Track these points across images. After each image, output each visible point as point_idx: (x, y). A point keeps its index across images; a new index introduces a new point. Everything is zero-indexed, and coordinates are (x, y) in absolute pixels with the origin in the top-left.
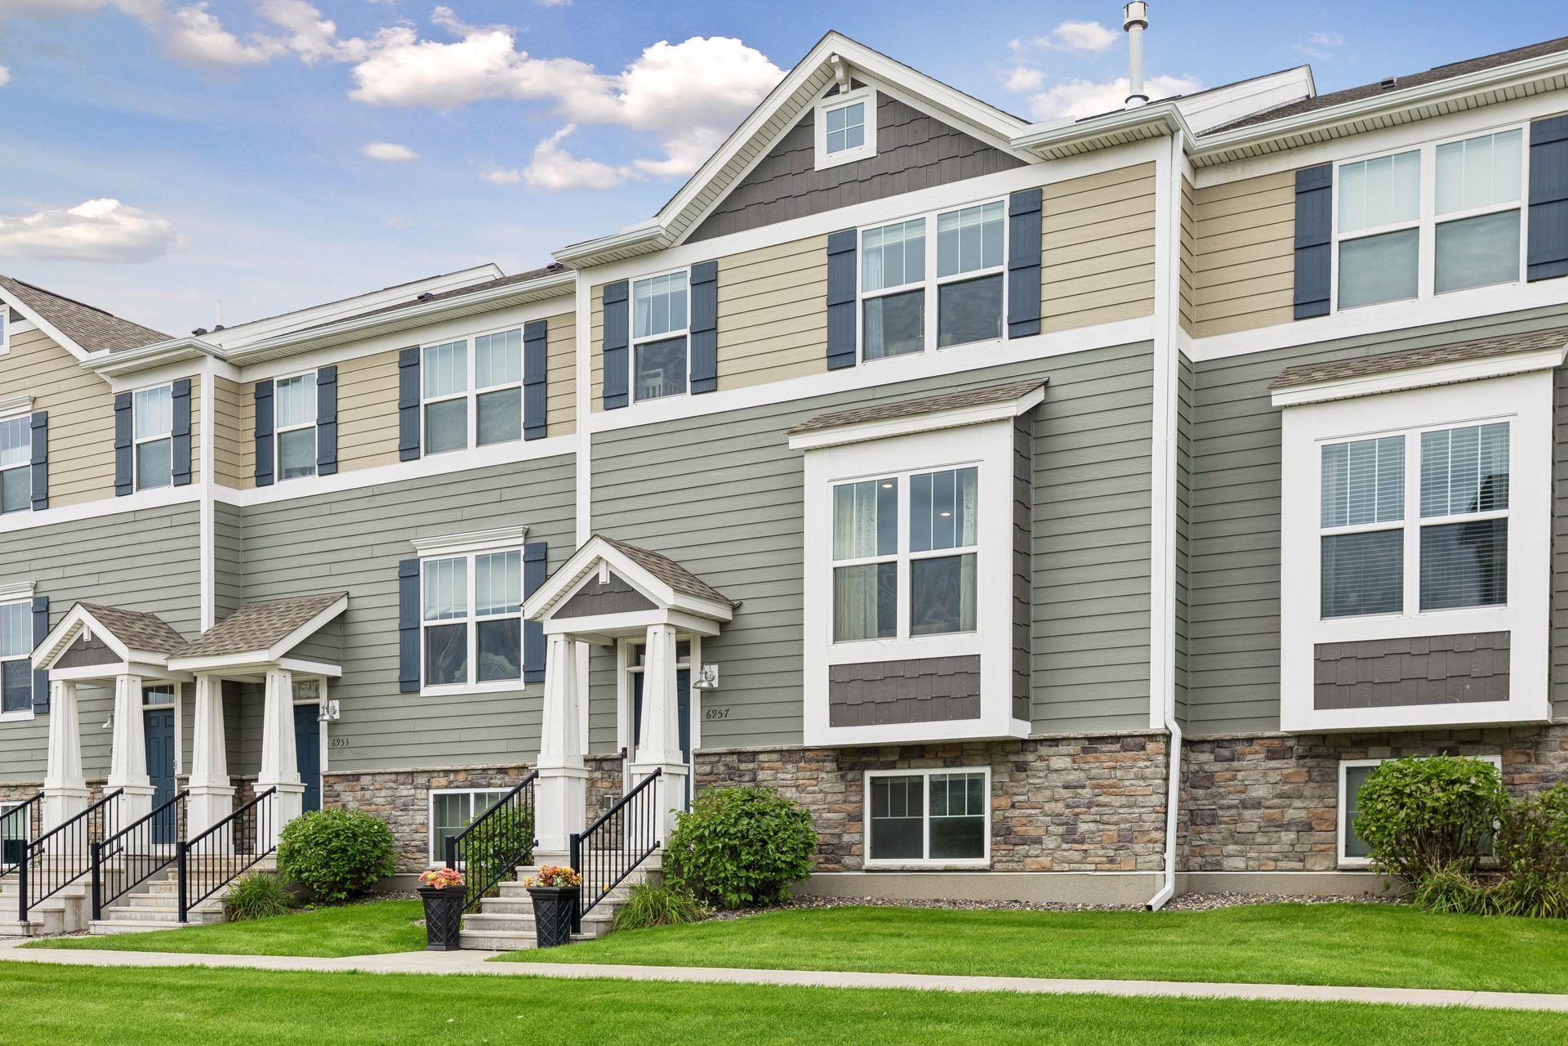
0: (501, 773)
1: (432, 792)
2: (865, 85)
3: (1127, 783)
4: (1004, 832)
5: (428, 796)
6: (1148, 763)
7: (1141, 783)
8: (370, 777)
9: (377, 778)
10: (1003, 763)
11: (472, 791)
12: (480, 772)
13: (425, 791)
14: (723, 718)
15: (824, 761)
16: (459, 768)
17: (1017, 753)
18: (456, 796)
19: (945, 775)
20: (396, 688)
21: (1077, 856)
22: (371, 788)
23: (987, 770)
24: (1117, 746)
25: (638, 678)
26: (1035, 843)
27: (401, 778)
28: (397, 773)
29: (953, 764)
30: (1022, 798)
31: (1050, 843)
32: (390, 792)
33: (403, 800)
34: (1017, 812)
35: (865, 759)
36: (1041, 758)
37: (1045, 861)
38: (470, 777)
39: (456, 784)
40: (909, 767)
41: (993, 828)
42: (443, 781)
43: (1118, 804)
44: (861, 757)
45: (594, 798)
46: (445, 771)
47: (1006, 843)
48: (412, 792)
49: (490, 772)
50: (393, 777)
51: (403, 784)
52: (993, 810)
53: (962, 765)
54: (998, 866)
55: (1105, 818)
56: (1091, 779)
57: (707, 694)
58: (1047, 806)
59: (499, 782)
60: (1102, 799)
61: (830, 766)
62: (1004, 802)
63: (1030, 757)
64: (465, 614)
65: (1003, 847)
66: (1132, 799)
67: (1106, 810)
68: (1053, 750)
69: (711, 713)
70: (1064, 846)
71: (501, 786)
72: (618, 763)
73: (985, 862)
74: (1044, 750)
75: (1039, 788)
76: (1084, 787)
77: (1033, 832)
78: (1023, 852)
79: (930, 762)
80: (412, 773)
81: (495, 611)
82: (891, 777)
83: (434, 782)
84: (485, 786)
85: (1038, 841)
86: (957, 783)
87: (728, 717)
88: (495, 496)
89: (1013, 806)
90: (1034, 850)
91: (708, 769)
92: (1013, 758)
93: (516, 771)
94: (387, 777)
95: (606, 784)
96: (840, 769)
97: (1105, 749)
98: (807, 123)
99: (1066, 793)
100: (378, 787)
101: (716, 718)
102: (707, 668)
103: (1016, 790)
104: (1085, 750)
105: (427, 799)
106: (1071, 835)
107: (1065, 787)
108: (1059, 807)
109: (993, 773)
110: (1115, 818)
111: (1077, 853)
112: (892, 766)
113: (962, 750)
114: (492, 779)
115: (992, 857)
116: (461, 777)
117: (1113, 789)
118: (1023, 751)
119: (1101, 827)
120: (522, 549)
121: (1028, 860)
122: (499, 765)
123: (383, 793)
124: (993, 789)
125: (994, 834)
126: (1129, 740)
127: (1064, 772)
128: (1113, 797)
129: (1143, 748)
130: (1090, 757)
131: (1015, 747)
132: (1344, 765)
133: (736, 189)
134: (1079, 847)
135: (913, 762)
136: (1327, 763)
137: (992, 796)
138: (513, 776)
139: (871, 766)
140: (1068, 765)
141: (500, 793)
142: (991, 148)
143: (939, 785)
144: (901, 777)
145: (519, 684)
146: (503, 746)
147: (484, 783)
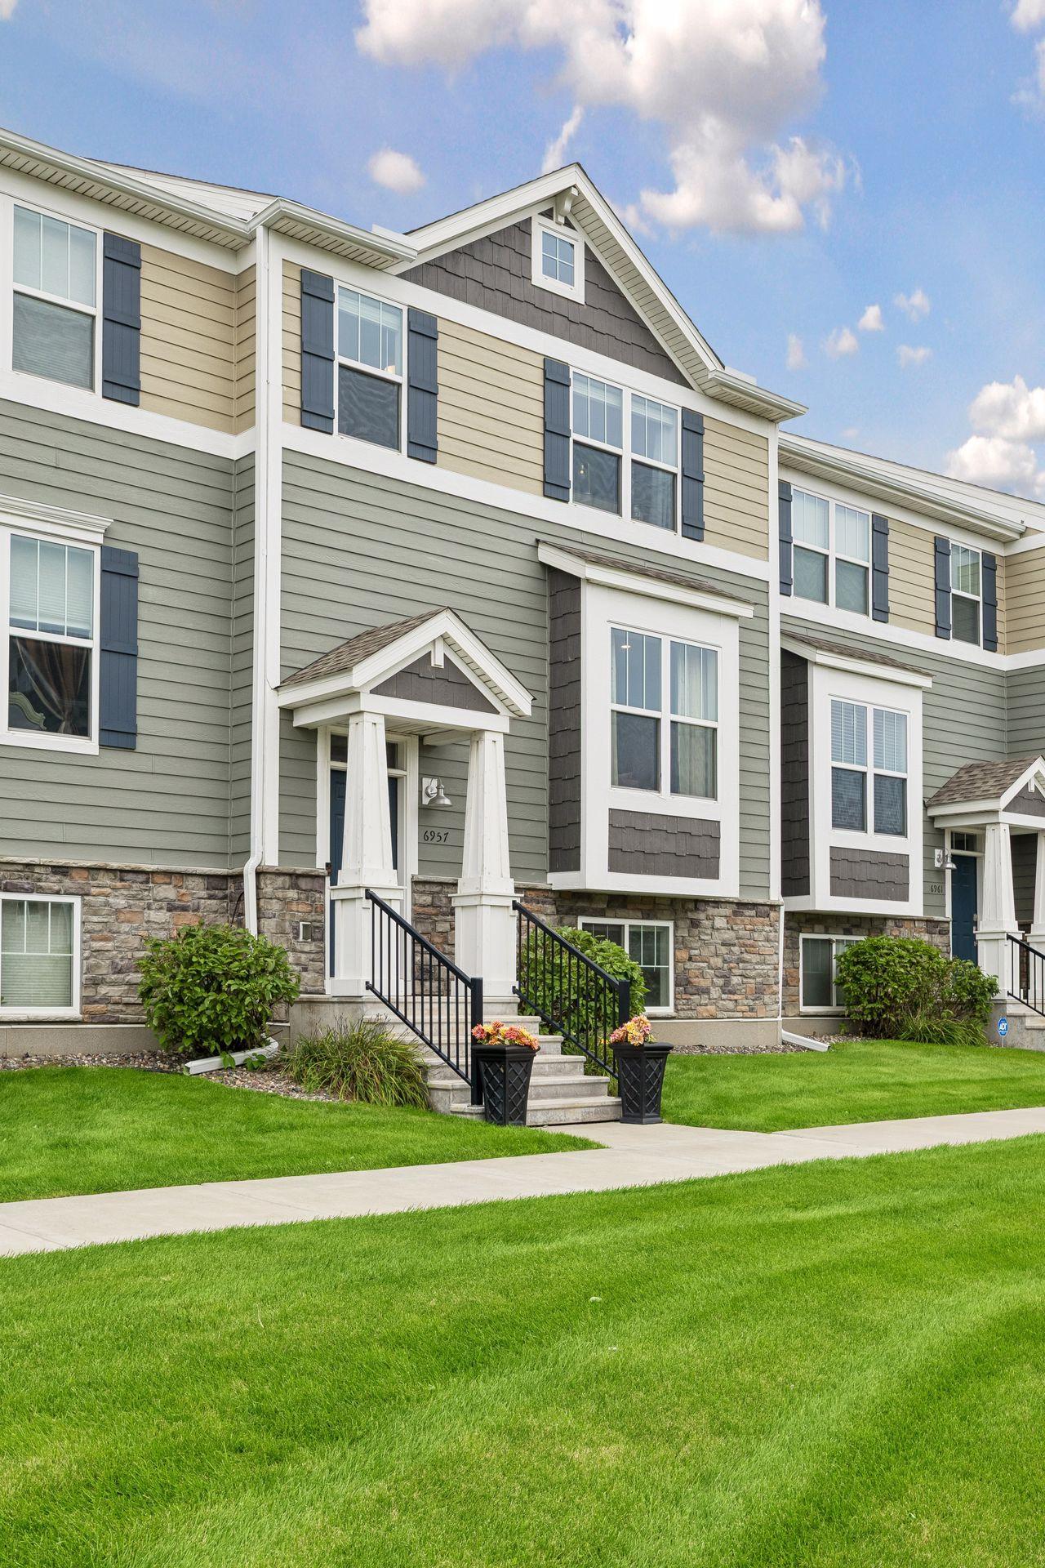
0: (55, 873)
2: (574, 229)
3: (760, 943)
4: (683, 982)
6: (771, 929)
7: (768, 944)
10: (682, 919)
12: (20, 868)
14: (442, 842)
15: (544, 903)
17: (691, 911)
19: (640, 926)
21: (731, 1005)
24: (753, 913)
25: (338, 779)
26: (703, 993)
29: (648, 918)
30: (697, 952)
31: (715, 993)
34: (694, 964)
35: (580, 904)
36: (708, 918)
37: (712, 1008)
40: (616, 917)
41: (676, 978)
43: (754, 961)
44: (577, 902)
45: (287, 924)
47: (686, 993)
49: (37, 870)
52: (676, 962)
53: (656, 918)
54: (682, 1014)
55: (748, 972)
56: (737, 938)
57: (424, 811)
58: (713, 961)
59: (56, 888)
60: (746, 956)
61: (550, 908)
62: (684, 955)
63: (702, 916)
65: (684, 996)
66: (762, 957)
67: (748, 966)
68: (716, 911)
69: (430, 837)
70: (724, 996)
71: (58, 893)
72: (321, 881)
73: (669, 1010)
74: (711, 911)
75: (706, 944)
76: (734, 945)
77: (703, 983)
78: (697, 1002)
79: (632, 913)
82: (595, 925)
84: (27, 891)
85: (707, 991)
86: (649, 933)
87: (447, 843)
88: (51, 457)
89: (690, 959)
90: (704, 999)
91: (428, 899)
92: (690, 915)
93: (85, 873)
95: (303, 908)
96: (558, 912)
97: (747, 914)
99: (724, 950)
101: (434, 841)
102: (426, 781)
103: (694, 945)
104: (735, 913)
106: (727, 989)
107: (723, 944)
108: (718, 962)
109: (676, 927)
110: (754, 973)
111: (731, 1002)
112: (602, 914)
113: (656, 903)
114: (39, 880)
115: (675, 1005)
117: (748, 948)
118: (696, 909)
119: (745, 980)
120: (97, 551)
121: (699, 1008)
122: (62, 862)
124: (676, 942)
125: (676, 985)
126: (761, 907)
127: (723, 931)
128: (752, 955)
129: (768, 916)
130: (739, 919)
131: (691, 906)
132: (802, 936)
133: (456, 251)
134: (732, 997)
135: (619, 912)
136: (795, 934)
137: (675, 949)
138: (79, 879)
139: (584, 913)
140: (725, 926)
141: (53, 903)
142: (667, 357)
143: (635, 935)
144: (605, 926)
145: (88, 746)
146: (56, 833)
147: (26, 886)
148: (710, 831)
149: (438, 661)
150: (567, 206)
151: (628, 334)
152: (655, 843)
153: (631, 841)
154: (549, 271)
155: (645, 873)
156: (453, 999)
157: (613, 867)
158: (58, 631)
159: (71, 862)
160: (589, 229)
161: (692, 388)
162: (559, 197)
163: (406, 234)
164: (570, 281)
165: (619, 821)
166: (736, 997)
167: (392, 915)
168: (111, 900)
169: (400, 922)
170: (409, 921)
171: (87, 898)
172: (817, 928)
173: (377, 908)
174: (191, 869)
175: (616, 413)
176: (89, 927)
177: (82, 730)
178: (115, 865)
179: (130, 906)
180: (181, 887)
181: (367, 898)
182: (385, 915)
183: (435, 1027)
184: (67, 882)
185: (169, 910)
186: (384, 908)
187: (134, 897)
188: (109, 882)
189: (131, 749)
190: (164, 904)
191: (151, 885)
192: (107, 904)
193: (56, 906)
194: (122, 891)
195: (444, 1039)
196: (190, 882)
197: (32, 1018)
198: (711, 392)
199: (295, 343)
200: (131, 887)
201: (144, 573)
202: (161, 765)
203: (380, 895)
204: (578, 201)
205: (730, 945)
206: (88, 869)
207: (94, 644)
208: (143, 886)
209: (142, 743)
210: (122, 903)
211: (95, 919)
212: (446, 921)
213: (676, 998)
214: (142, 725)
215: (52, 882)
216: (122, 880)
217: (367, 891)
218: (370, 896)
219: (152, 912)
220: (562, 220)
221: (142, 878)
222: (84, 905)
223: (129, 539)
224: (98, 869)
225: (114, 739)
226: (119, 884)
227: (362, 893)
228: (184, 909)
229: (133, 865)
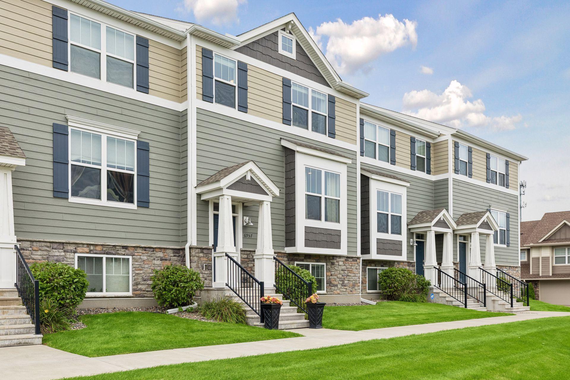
0: (123, 248)
1: (77, 255)
2: (292, 35)
3: (354, 270)
4: (329, 283)
5: (74, 257)
6: (357, 265)
7: (356, 270)
8: (29, 243)
9: (35, 244)
10: (329, 262)
11: (104, 256)
12: (112, 247)
13: (73, 254)
14: (250, 238)
15: (284, 257)
16: (99, 244)
17: (332, 260)
18: (92, 258)
19: (315, 265)
20: (51, 194)
21: (344, 290)
22: (30, 249)
23: (325, 264)
24: (351, 260)
25: (216, 217)
26: (336, 286)
27: (55, 246)
28: (50, 242)
29: (317, 262)
30: (333, 273)
31: (339, 286)
32: (45, 253)
33: (56, 258)
34: (332, 277)
35: (295, 257)
36: (337, 262)
37: (338, 291)
38: (104, 249)
39: (95, 252)
41: (327, 281)
42: (87, 250)
43: (352, 276)
45: (200, 265)
46: (87, 244)
48: (63, 254)
49: (117, 247)
50: (48, 244)
51: (55, 249)
52: (327, 276)
53: (320, 262)
54: (329, 293)
55: (350, 279)
56: (346, 268)
57: (244, 227)
58: (338, 276)
59: (124, 253)
60: (349, 274)
61: (286, 259)
62: (329, 274)
63: (335, 261)
64: (100, 165)
65: (329, 287)
66: (354, 275)
67: (350, 277)
68: (340, 260)
69: (246, 235)
70: (342, 287)
71: (124, 255)
72: (211, 250)
73: (324, 292)
74: (338, 259)
75: (337, 270)
76: (346, 271)
77: (335, 283)
78: (334, 289)
79: (312, 260)
80: (63, 243)
81: (119, 168)
82: (300, 264)
83: (79, 249)
85: (337, 286)
86: (318, 267)
87: (252, 238)
88: (119, 111)
89: (331, 275)
90: (336, 288)
91: (246, 256)
92: (331, 261)
93: (133, 249)
94: (43, 244)
95: (205, 259)
96: (288, 260)
97: (350, 260)
98: (276, 34)
99: (342, 272)
100: (35, 249)
101: (247, 237)
102: (245, 218)
103: (332, 271)
104: (346, 260)
105: (74, 258)
106: (343, 285)
107: (342, 270)
108: (340, 276)
109: (327, 265)
110: (352, 280)
112: (302, 261)
113: (320, 257)
114: (118, 251)
115: (327, 290)
116: (99, 248)
117: (350, 272)
118: (333, 259)
119: (349, 282)
120: (136, 142)
121: (334, 291)
122: (125, 245)
123: (39, 253)
124: (326, 270)
125: (327, 284)
126: (354, 258)
127: (342, 266)
128: (351, 274)
129: (357, 261)
130: (347, 262)
131: (332, 258)
132: (368, 267)
133: (253, 42)
134: (345, 287)
135: (308, 260)
136: (365, 267)
137: (326, 272)
138: (131, 250)
139: (297, 260)
140: (343, 264)
141: (122, 258)
142: (323, 77)
143: (313, 267)
144: (304, 264)
145: (134, 206)
146: (123, 235)
147: (114, 253)
148: (338, 233)
149: (248, 178)
150: (290, 27)
151: (310, 70)
152: (320, 238)
153: (312, 237)
154: (284, 49)
155: (317, 247)
156: (254, 289)
157: (306, 245)
158: (123, 168)
159: (129, 245)
160: (297, 35)
161: (331, 88)
162: (287, 24)
163: (237, 36)
164: (291, 52)
165: (308, 231)
166: (346, 287)
167: (234, 261)
168: (142, 257)
169: (237, 264)
170: (239, 263)
171: (134, 256)
172: (372, 265)
173: (229, 259)
174: (168, 247)
175: (306, 96)
176: (135, 266)
177: (132, 202)
178: (143, 246)
179: (148, 259)
180: (165, 253)
181: (226, 256)
182: (232, 262)
183: (249, 298)
184: (127, 251)
185: (161, 260)
186: (231, 259)
187: (149, 256)
188: (141, 251)
189: (148, 207)
190: (159, 258)
191: (155, 252)
192: (140, 258)
193: (124, 259)
194: (145, 254)
195: (251, 302)
196: (168, 251)
197: (116, 296)
198: (337, 89)
199: (200, 73)
200: (148, 253)
201: (151, 149)
202: (157, 213)
203: (230, 255)
204: (294, 25)
205: (344, 270)
206: (134, 247)
207: (135, 173)
208: (152, 253)
209: (151, 206)
210: (145, 258)
211: (137, 263)
212: (252, 263)
213: (327, 288)
214: (151, 199)
215: (122, 251)
216: (145, 251)
217: (226, 253)
218: (227, 255)
219: (155, 261)
220: (288, 32)
221: (152, 250)
222: (133, 259)
223: (146, 138)
224: (137, 247)
225: (142, 204)
226: (144, 252)
227: (224, 254)
228: (166, 260)
229: (149, 246)
